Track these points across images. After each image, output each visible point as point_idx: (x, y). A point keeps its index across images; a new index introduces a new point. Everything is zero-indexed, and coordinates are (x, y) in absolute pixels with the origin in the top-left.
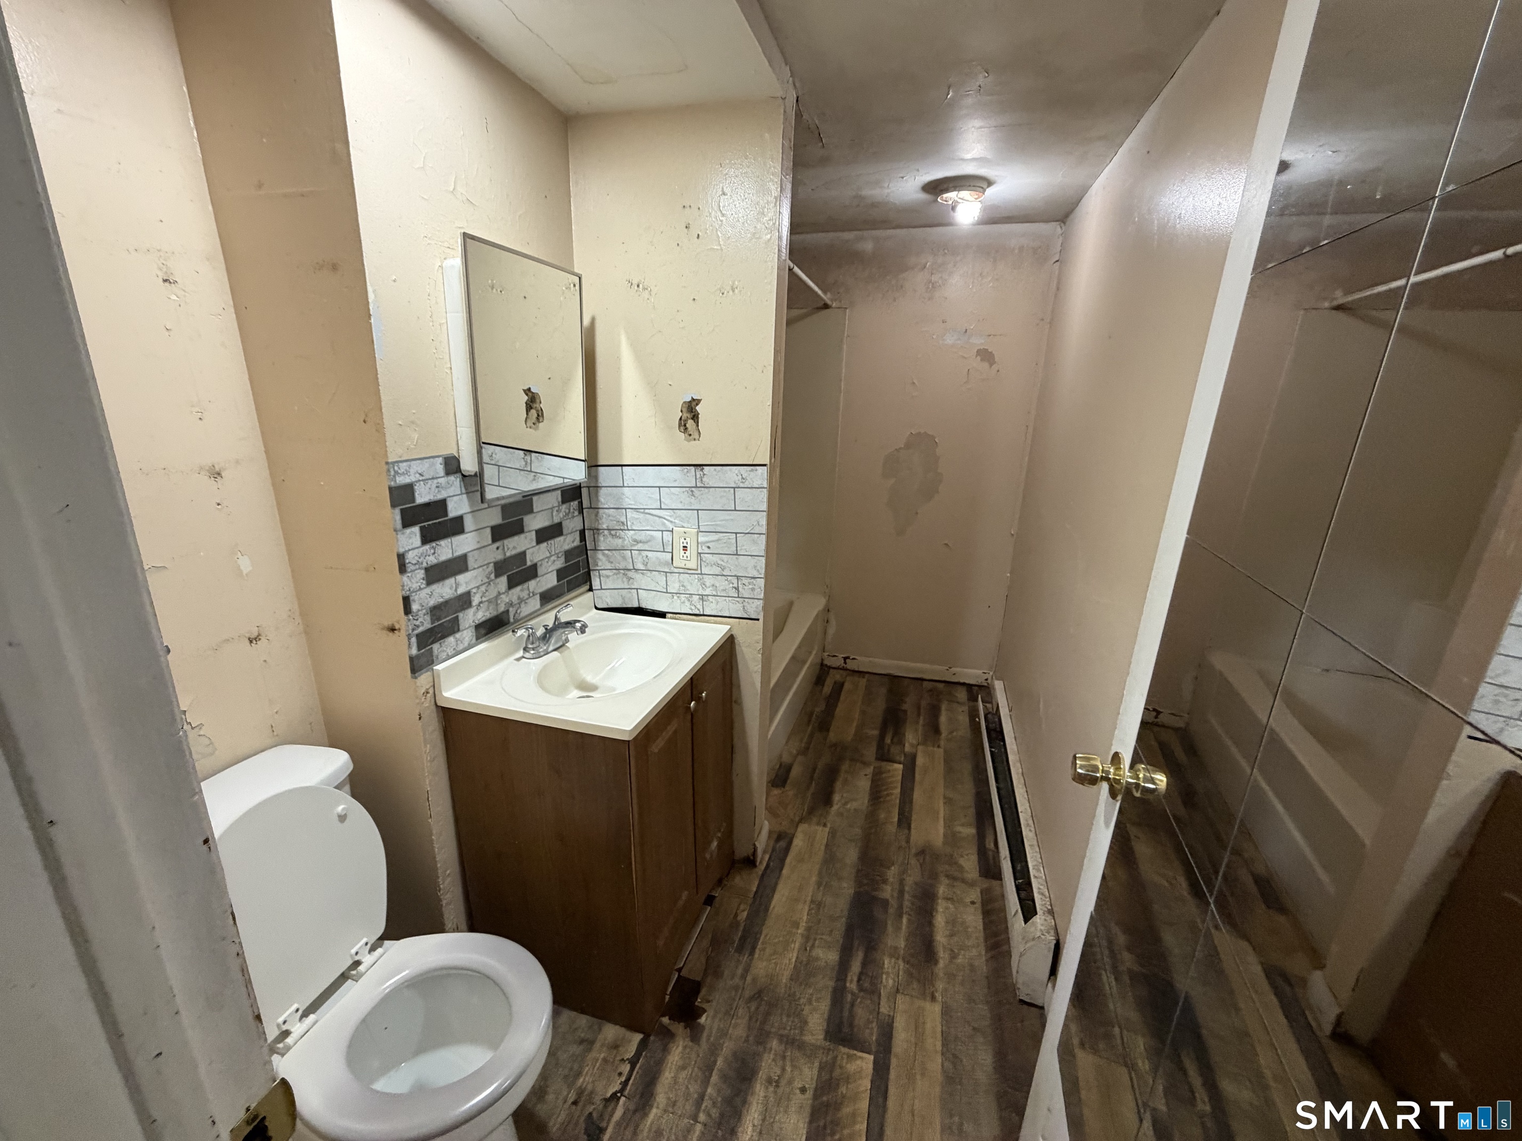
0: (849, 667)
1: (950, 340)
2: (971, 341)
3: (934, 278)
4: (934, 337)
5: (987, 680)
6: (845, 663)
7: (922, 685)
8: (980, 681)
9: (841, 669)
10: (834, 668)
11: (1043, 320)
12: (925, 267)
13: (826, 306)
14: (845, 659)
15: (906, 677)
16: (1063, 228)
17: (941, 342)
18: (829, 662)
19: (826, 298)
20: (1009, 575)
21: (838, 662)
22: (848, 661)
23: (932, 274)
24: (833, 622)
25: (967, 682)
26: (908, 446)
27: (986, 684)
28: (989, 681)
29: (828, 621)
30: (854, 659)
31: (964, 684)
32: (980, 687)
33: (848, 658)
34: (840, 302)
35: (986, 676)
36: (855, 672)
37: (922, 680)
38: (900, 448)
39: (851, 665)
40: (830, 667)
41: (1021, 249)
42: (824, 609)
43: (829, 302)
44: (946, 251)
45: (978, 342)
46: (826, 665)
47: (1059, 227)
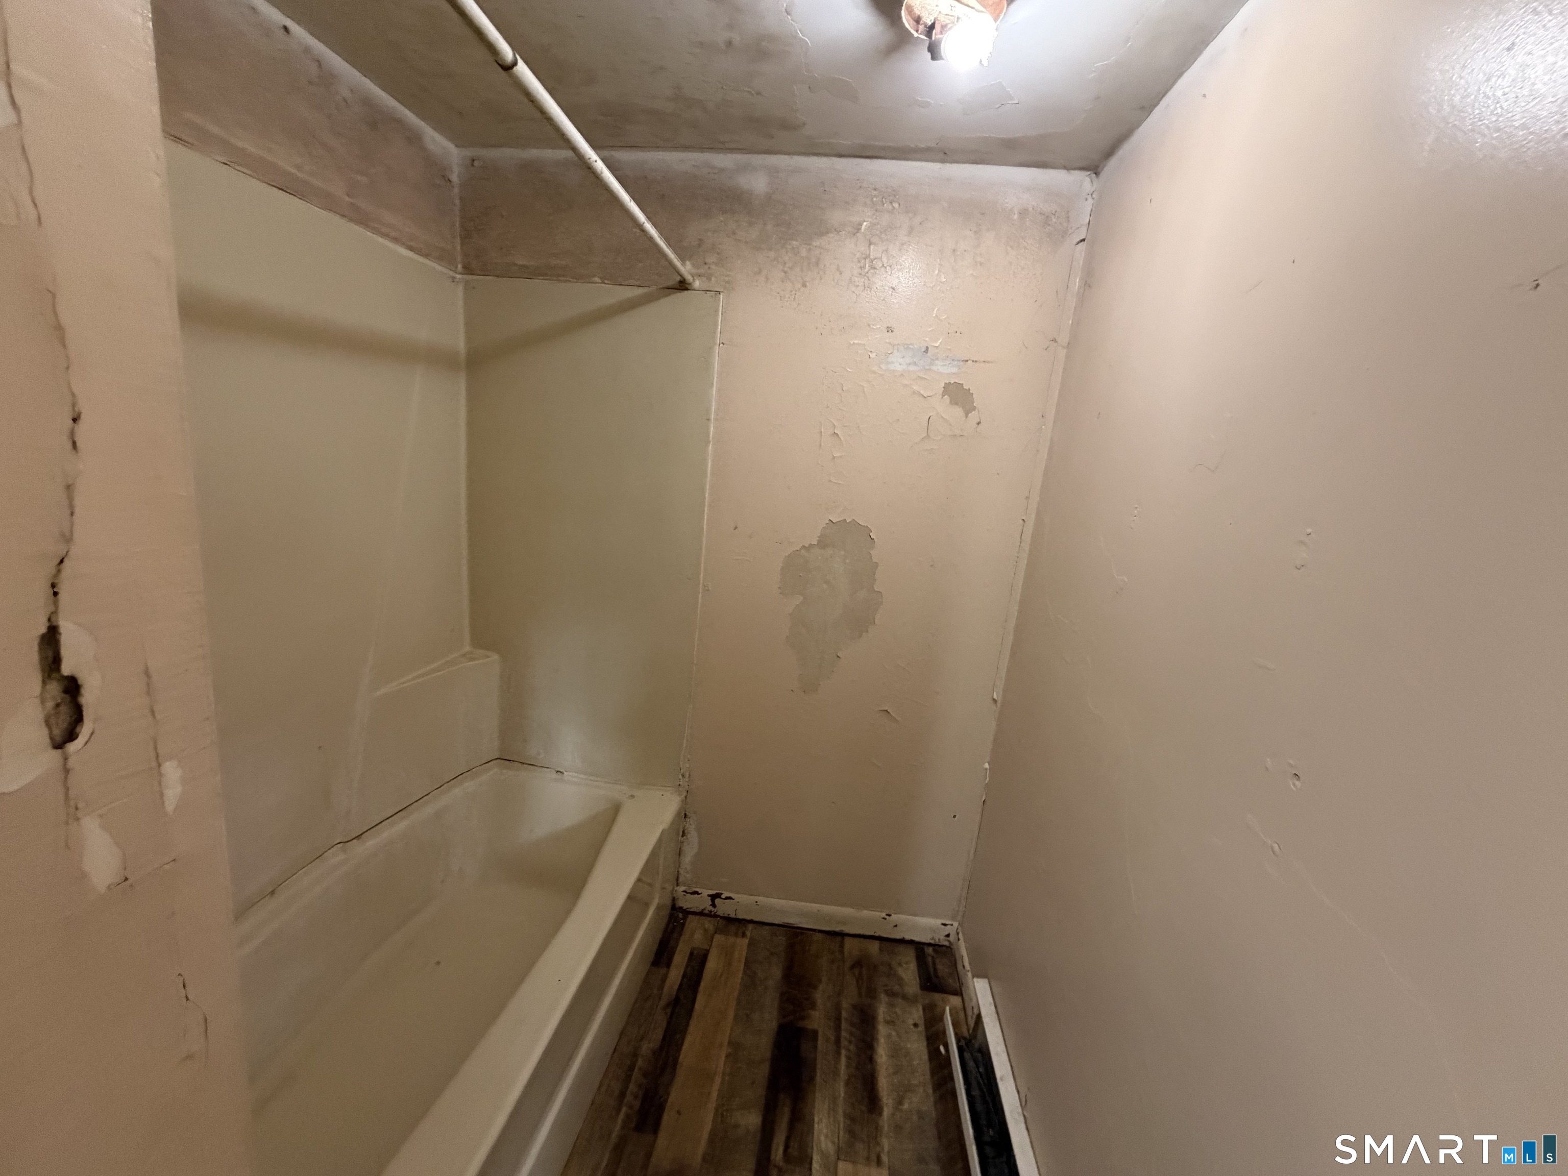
0: (720, 913)
1: (899, 363)
2: (934, 368)
3: (874, 252)
4: (873, 356)
5: (948, 936)
6: (714, 905)
7: (842, 946)
8: (940, 938)
9: (706, 915)
10: (694, 913)
11: (1054, 340)
12: (859, 229)
13: (683, 285)
14: (714, 897)
15: (814, 930)
16: (1095, 183)
17: (883, 366)
18: (688, 903)
19: (686, 269)
20: (987, 765)
21: (702, 902)
22: (717, 901)
23: (870, 244)
24: (693, 835)
25: (917, 939)
26: (823, 543)
27: (947, 943)
28: (951, 938)
29: (684, 834)
30: (727, 898)
31: (911, 942)
32: (935, 946)
33: (718, 896)
34: (709, 279)
35: (947, 930)
36: (729, 920)
37: (842, 935)
38: (811, 546)
39: (723, 908)
40: (687, 913)
41: (1024, 213)
42: (678, 814)
43: (689, 278)
44: (896, 205)
45: (946, 371)
46: (681, 908)
47: (1088, 179)
